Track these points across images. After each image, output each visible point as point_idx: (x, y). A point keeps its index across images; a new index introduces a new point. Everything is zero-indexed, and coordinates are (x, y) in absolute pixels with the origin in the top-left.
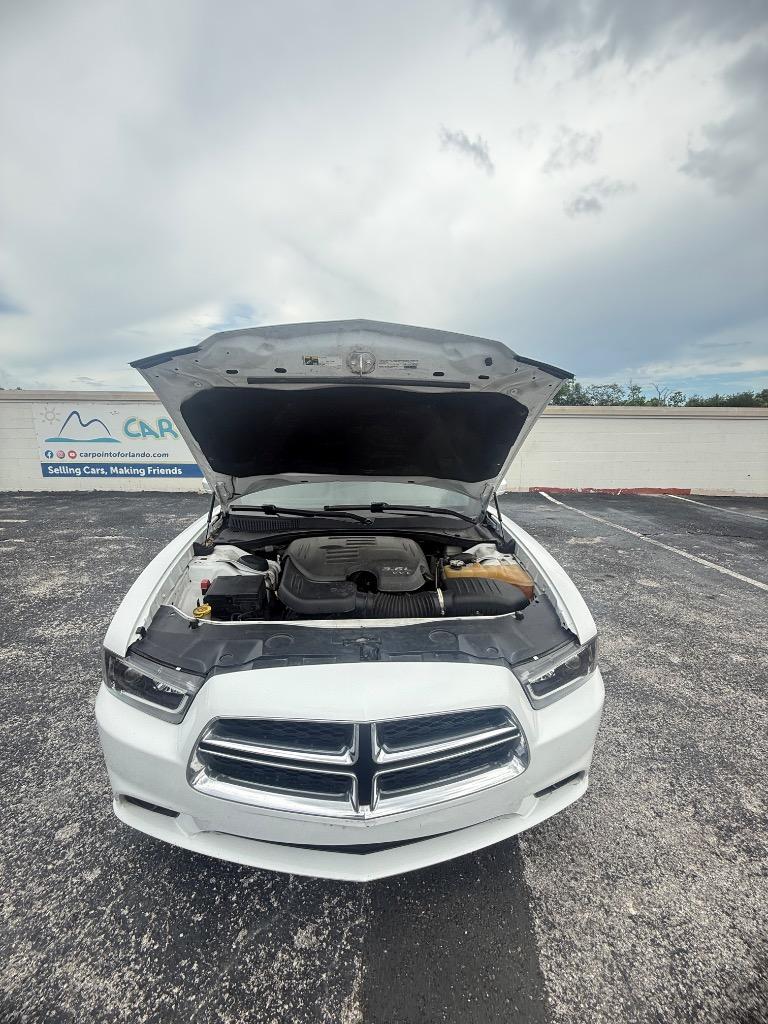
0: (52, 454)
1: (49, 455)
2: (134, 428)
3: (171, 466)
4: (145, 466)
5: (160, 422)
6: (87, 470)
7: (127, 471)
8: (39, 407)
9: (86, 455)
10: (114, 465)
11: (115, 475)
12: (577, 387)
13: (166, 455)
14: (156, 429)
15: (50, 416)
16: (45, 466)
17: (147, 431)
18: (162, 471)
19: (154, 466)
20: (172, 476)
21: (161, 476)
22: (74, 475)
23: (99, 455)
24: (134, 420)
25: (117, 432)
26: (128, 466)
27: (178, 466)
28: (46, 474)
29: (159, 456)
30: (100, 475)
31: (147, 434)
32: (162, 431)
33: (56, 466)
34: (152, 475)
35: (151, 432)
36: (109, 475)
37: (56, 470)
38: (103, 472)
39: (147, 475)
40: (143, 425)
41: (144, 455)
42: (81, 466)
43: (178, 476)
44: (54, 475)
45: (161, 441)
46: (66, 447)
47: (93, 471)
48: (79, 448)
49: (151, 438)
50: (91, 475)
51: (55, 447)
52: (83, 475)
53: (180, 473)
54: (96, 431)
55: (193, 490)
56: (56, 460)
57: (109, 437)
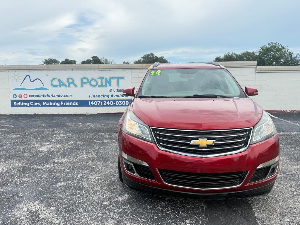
0: (16, 96)
1: (15, 96)
2: (56, 82)
3: (73, 101)
4: (59, 101)
5: (68, 79)
6: (32, 103)
7: (51, 104)
8: (12, 73)
9: (32, 96)
10: (45, 101)
11: (45, 106)
12: (290, 54)
13: (70, 96)
14: (66, 82)
15: (16, 77)
16: (12, 102)
17: (61, 84)
18: (68, 104)
19: (64, 101)
20: (73, 106)
21: (67, 106)
22: (26, 106)
23: (38, 96)
24: (55, 79)
25: (47, 85)
26: (52, 101)
27: (76, 101)
28: (13, 105)
29: (67, 96)
30: (38, 106)
31: (62, 85)
32: (69, 84)
33: (17, 102)
34: (63, 106)
35: (64, 84)
36: (42, 106)
37: (18, 104)
38: (39, 105)
39: (61, 106)
40: (60, 81)
41: (59, 96)
42: (29, 101)
43: (76, 106)
44: (17, 106)
45: (68, 88)
46: (23, 92)
47: (35, 104)
48: (29, 93)
49: (63, 87)
50: (34, 106)
51: (18, 93)
52: (30, 106)
53: (77, 104)
54: (37, 84)
55: (83, 113)
56: (18, 99)
57: (43, 87)
